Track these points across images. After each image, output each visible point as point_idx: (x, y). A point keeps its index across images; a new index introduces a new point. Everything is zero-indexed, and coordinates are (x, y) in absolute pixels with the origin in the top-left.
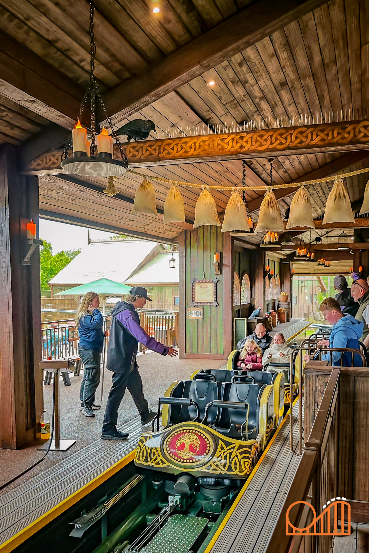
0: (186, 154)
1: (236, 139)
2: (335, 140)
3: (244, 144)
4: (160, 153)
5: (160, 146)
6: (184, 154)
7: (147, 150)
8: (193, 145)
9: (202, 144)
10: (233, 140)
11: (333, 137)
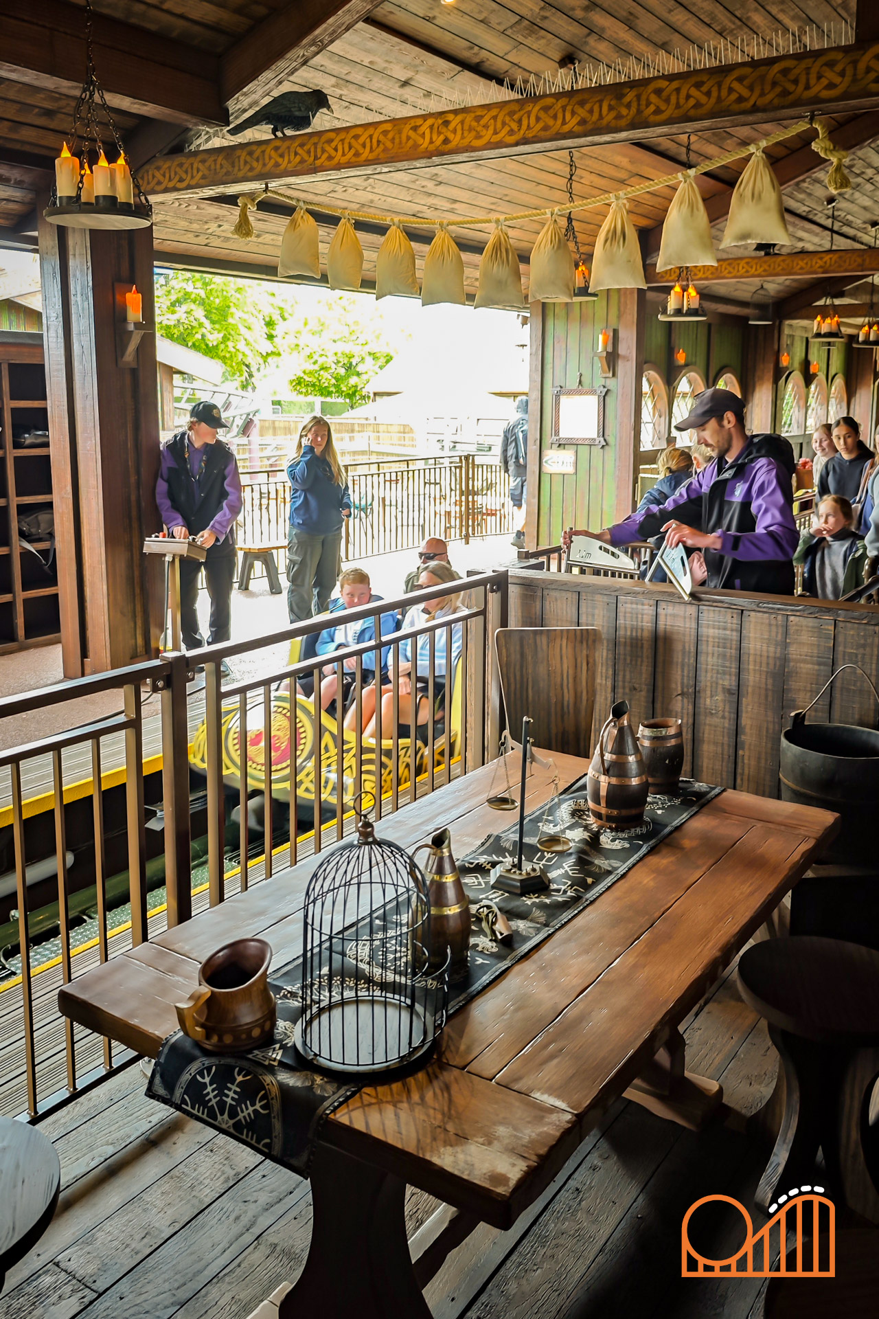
0: (357, 159)
1: (436, 126)
2: (604, 122)
3: (451, 136)
4: (316, 158)
5: (315, 144)
6: (354, 159)
7: (296, 154)
8: (368, 140)
9: (382, 138)
10: (431, 127)
11: (601, 117)
